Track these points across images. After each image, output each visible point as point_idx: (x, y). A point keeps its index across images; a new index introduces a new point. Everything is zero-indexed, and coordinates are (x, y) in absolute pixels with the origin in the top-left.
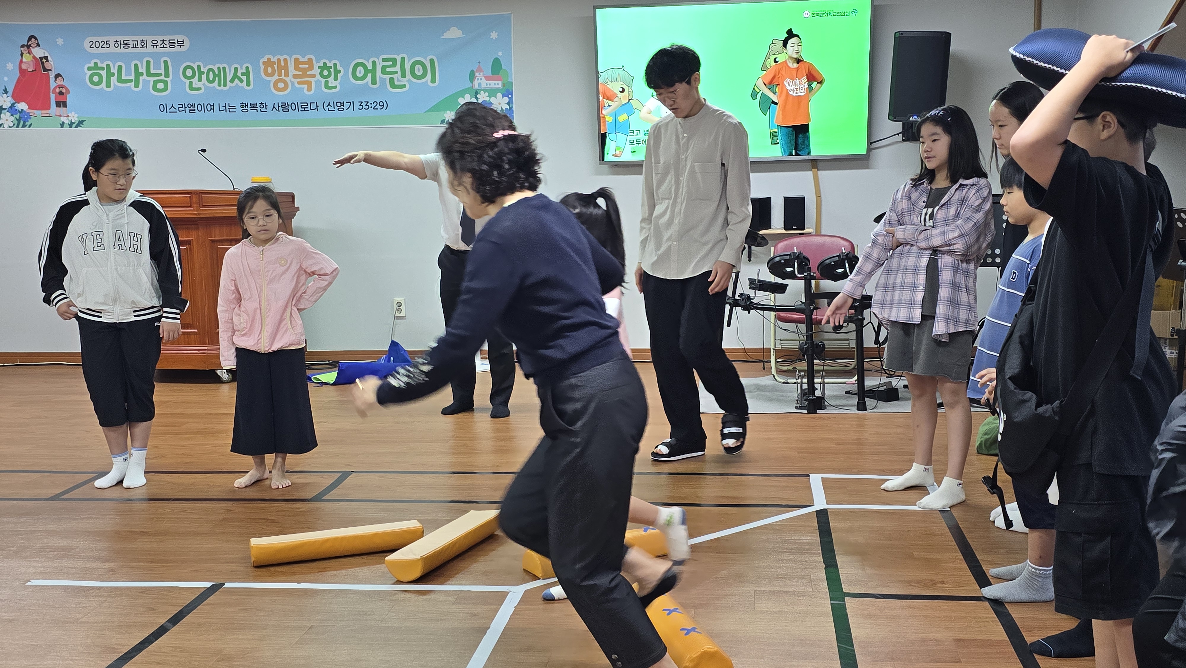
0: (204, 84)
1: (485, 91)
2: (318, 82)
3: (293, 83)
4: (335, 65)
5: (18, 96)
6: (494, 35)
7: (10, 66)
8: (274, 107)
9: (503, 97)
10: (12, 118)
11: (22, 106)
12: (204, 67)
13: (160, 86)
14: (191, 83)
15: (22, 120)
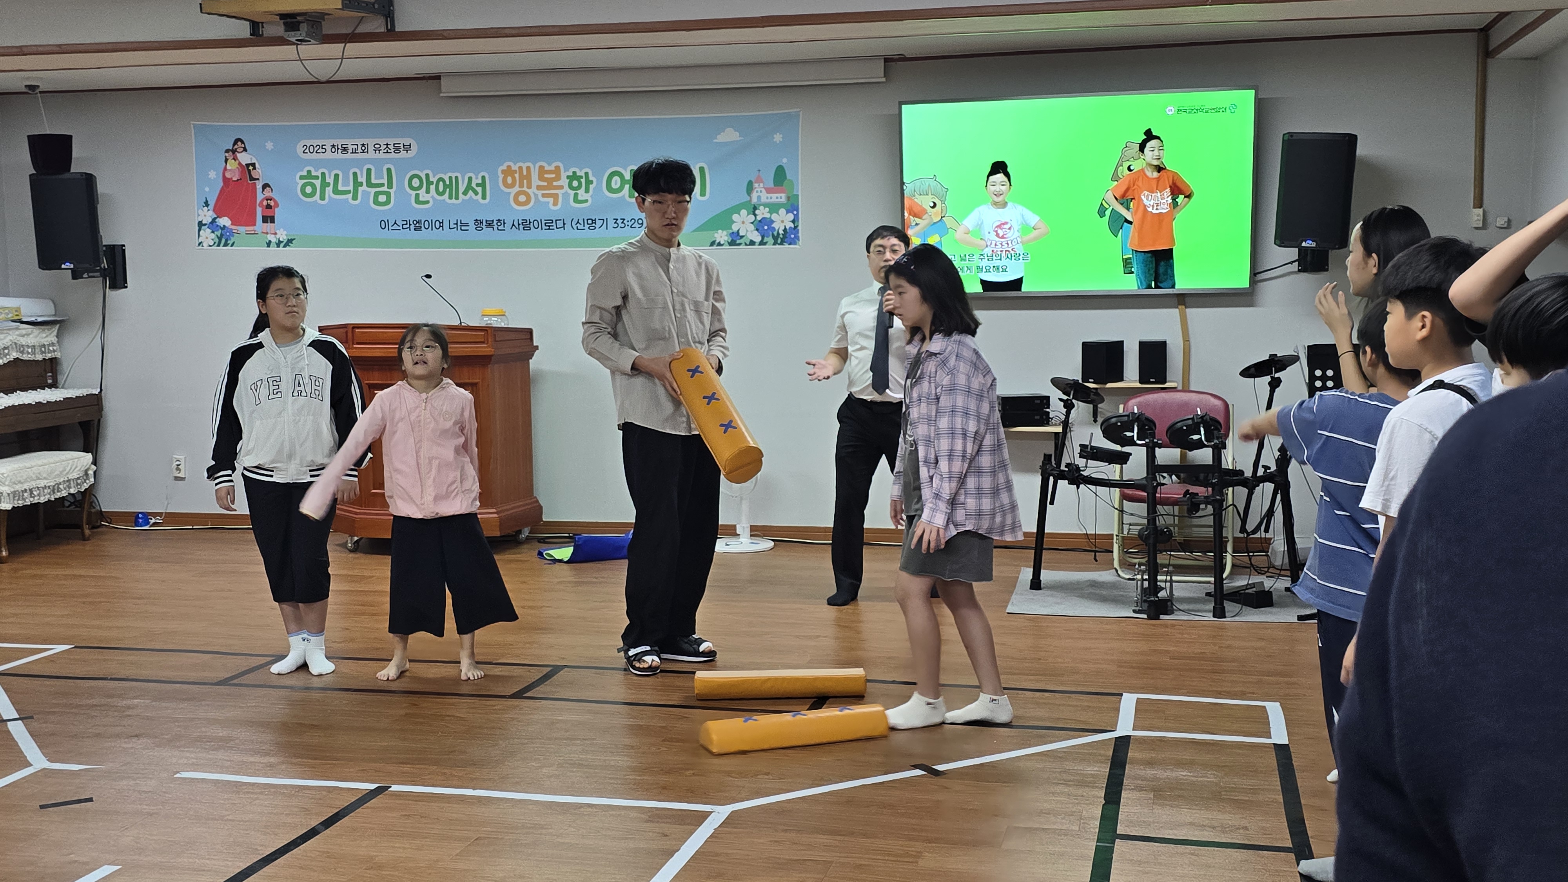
0: (432, 197)
1: (765, 205)
2: (566, 195)
3: (536, 195)
4: (587, 174)
5: (220, 211)
6: (778, 138)
7: (212, 175)
8: (513, 225)
9: (787, 213)
10: (213, 236)
11: (225, 221)
12: (434, 176)
13: (382, 199)
14: (417, 195)
15: (224, 238)
